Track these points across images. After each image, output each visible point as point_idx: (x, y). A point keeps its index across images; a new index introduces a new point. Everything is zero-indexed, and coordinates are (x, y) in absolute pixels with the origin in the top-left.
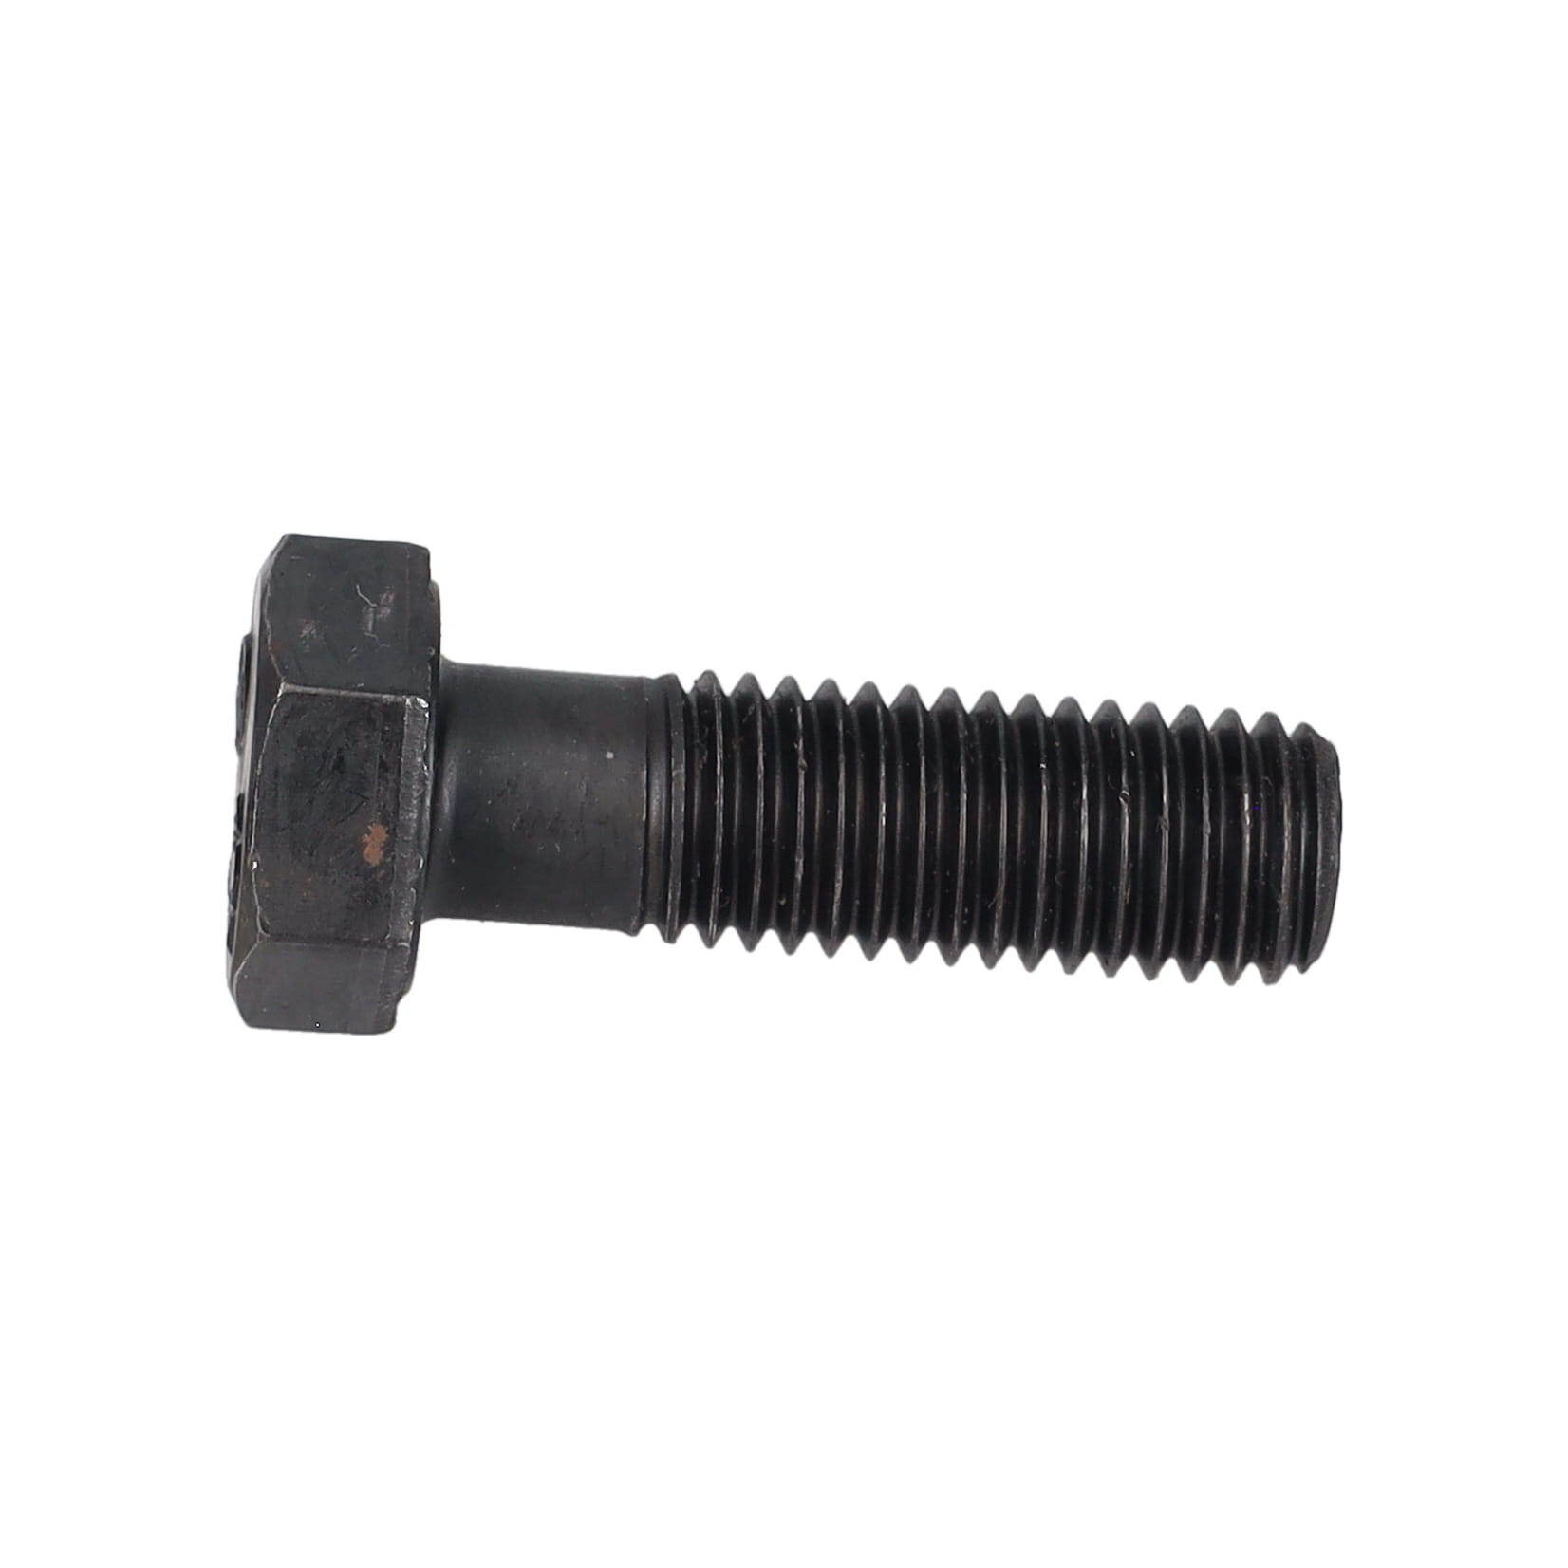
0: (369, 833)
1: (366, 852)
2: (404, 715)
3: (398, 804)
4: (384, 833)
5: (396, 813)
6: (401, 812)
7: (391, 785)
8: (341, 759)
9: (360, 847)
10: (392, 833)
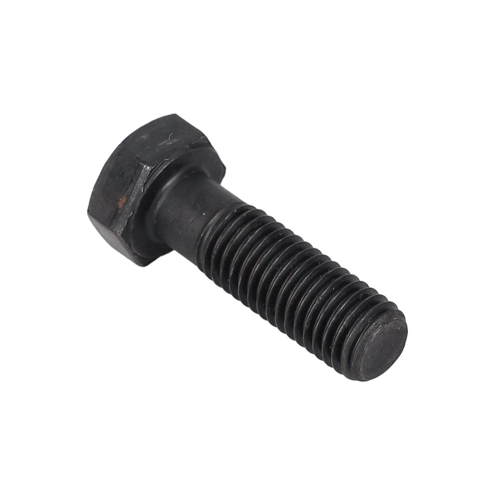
0: (122, 198)
1: (119, 203)
2: (142, 170)
3: (131, 194)
4: (125, 200)
5: (130, 196)
6: (131, 196)
7: (132, 187)
8: (124, 173)
9: (118, 201)
10: (127, 201)
